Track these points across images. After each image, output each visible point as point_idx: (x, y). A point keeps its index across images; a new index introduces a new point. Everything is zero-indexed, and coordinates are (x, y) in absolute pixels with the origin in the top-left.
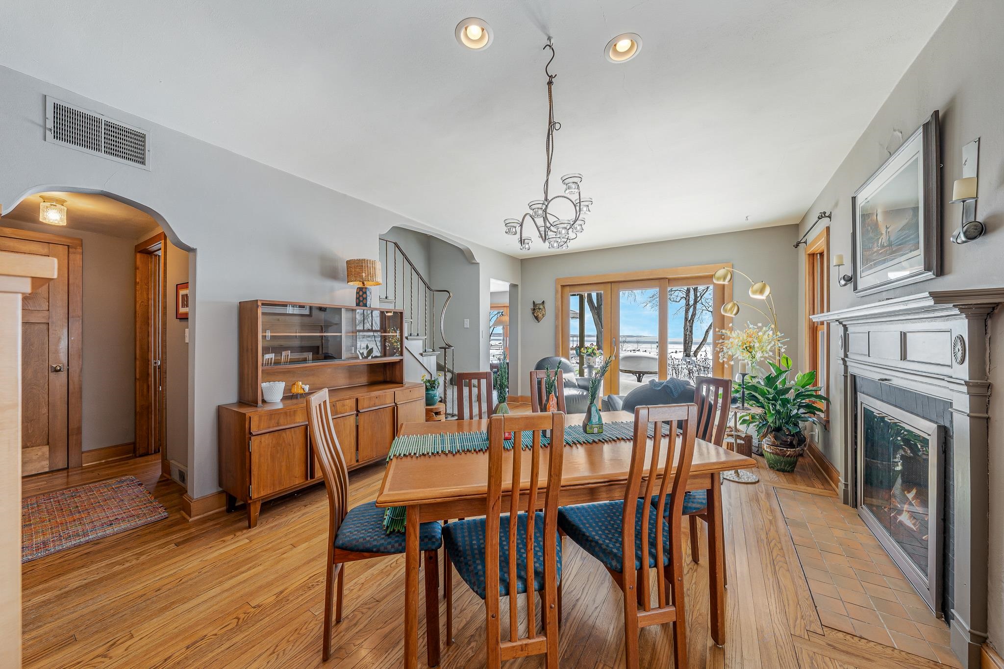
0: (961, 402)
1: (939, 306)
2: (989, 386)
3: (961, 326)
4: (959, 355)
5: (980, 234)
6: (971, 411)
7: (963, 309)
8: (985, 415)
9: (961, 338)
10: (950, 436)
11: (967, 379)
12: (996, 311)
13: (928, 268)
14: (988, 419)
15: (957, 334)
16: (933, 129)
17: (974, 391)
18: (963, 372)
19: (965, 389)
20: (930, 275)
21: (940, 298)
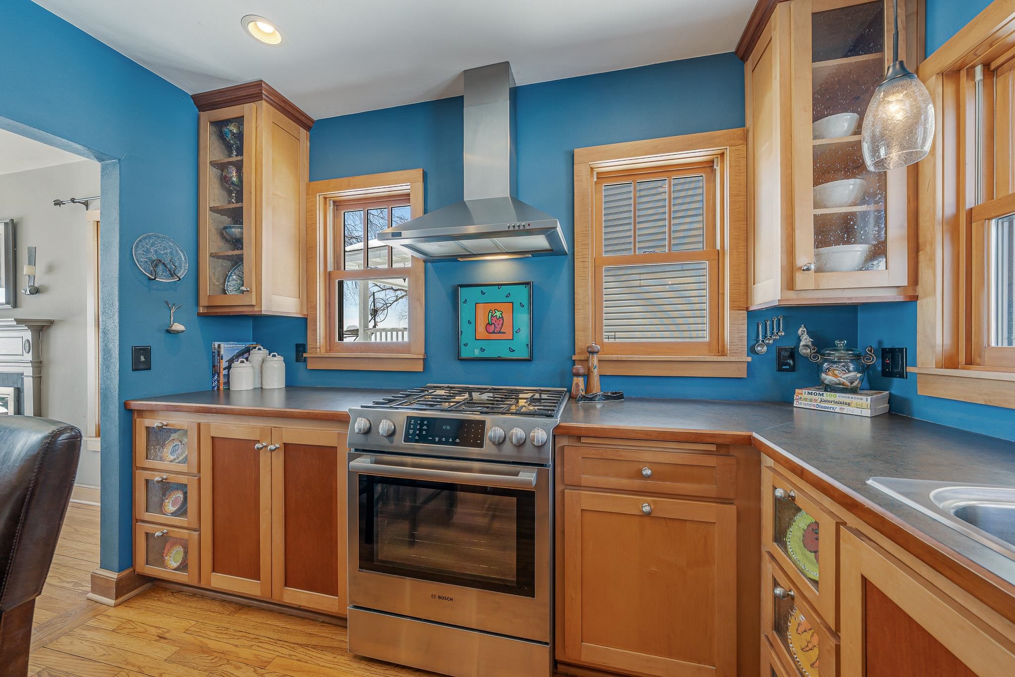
0: (28, 371)
1: (18, 325)
2: (41, 362)
3: (28, 335)
4: (27, 349)
5: (36, 293)
6: (33, 375)
7: (30, 327)
8: (40, 376)
9: (28, 341)
10: (21, 392)
11: (31, 360)
12: (44, 329)
13: (7, 303)
14: (41, 377)
15: (26, 339)
16: (10, 226)
17: (36, 365)
18: (29, 357)
19: (30, 365)
20: (9, 306)
21: (19, 321)
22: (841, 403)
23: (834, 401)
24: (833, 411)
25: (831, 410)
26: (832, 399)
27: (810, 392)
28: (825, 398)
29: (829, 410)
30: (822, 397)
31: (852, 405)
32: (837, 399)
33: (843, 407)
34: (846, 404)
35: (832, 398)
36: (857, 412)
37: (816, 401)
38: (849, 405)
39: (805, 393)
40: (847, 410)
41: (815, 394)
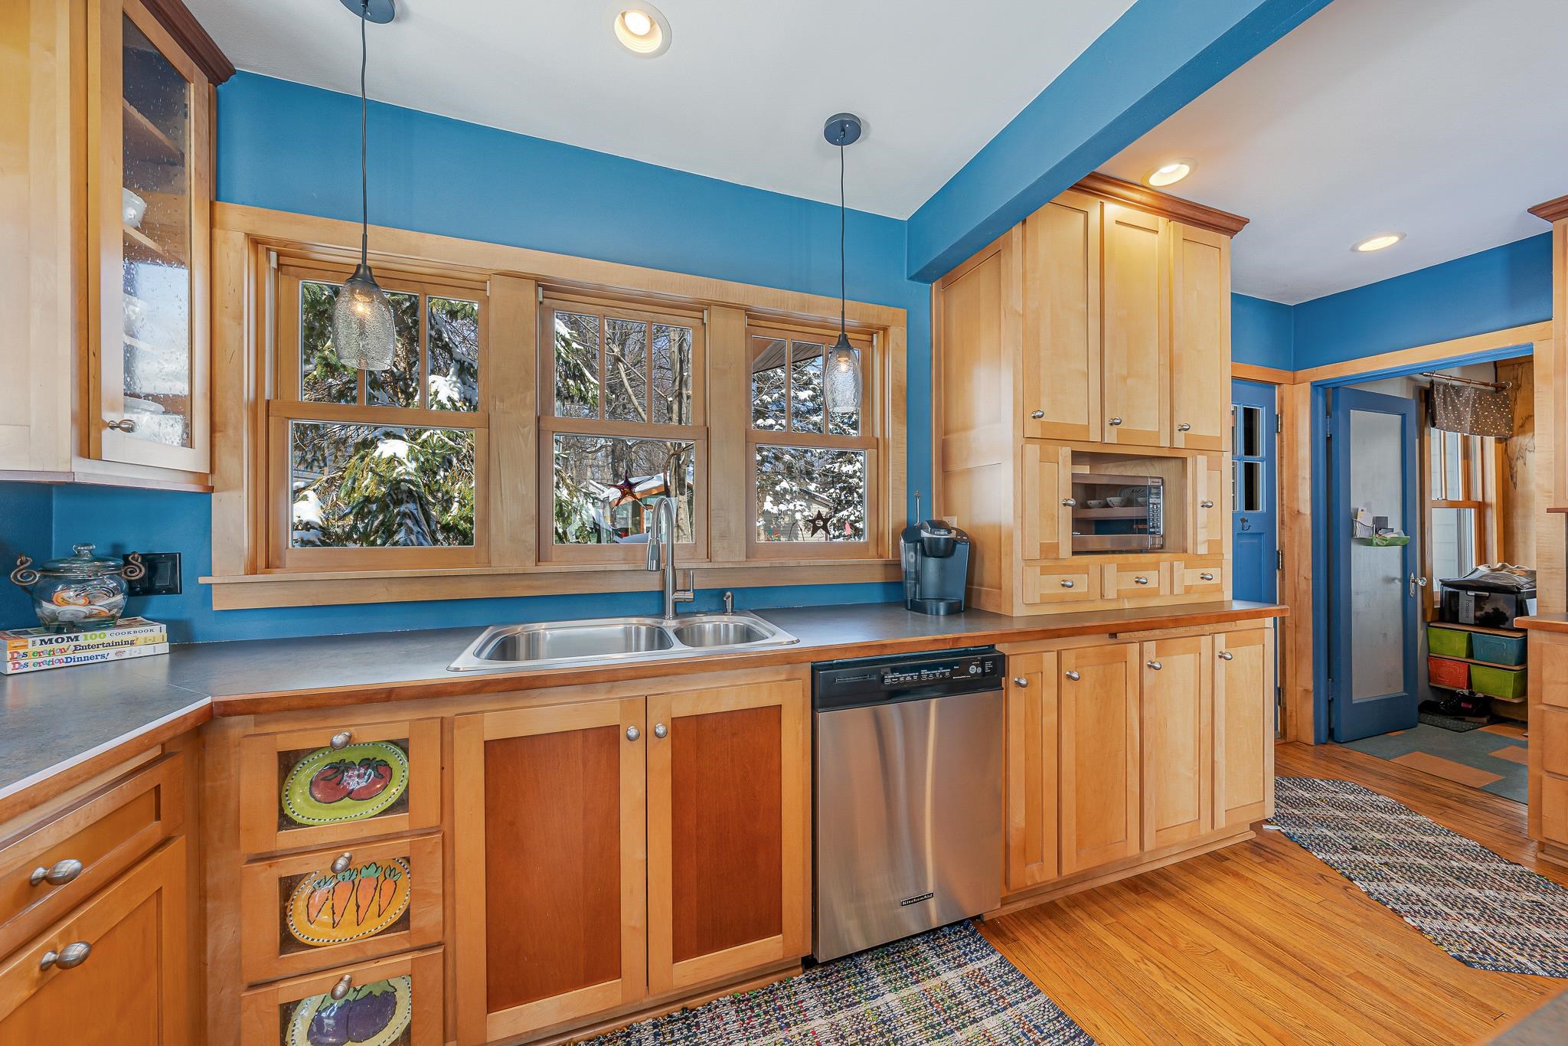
22: (117, 644)
23: (103, 644)
24: (104, 660)
25: (100, 660)
26: (98, 641)
27: (46, 639)
28: (82, 642)
29: (95, 661)
30: (75, 643)
31: (138, 642)
32: (108, 639)
33: (122, 650)
34: (126, 643)
35: (98, 639)
36: (148, 650)
37: (62, 651)
38: (132, 643)
39: (34, 642)
40: (128, 652)
41: (60, 640)
